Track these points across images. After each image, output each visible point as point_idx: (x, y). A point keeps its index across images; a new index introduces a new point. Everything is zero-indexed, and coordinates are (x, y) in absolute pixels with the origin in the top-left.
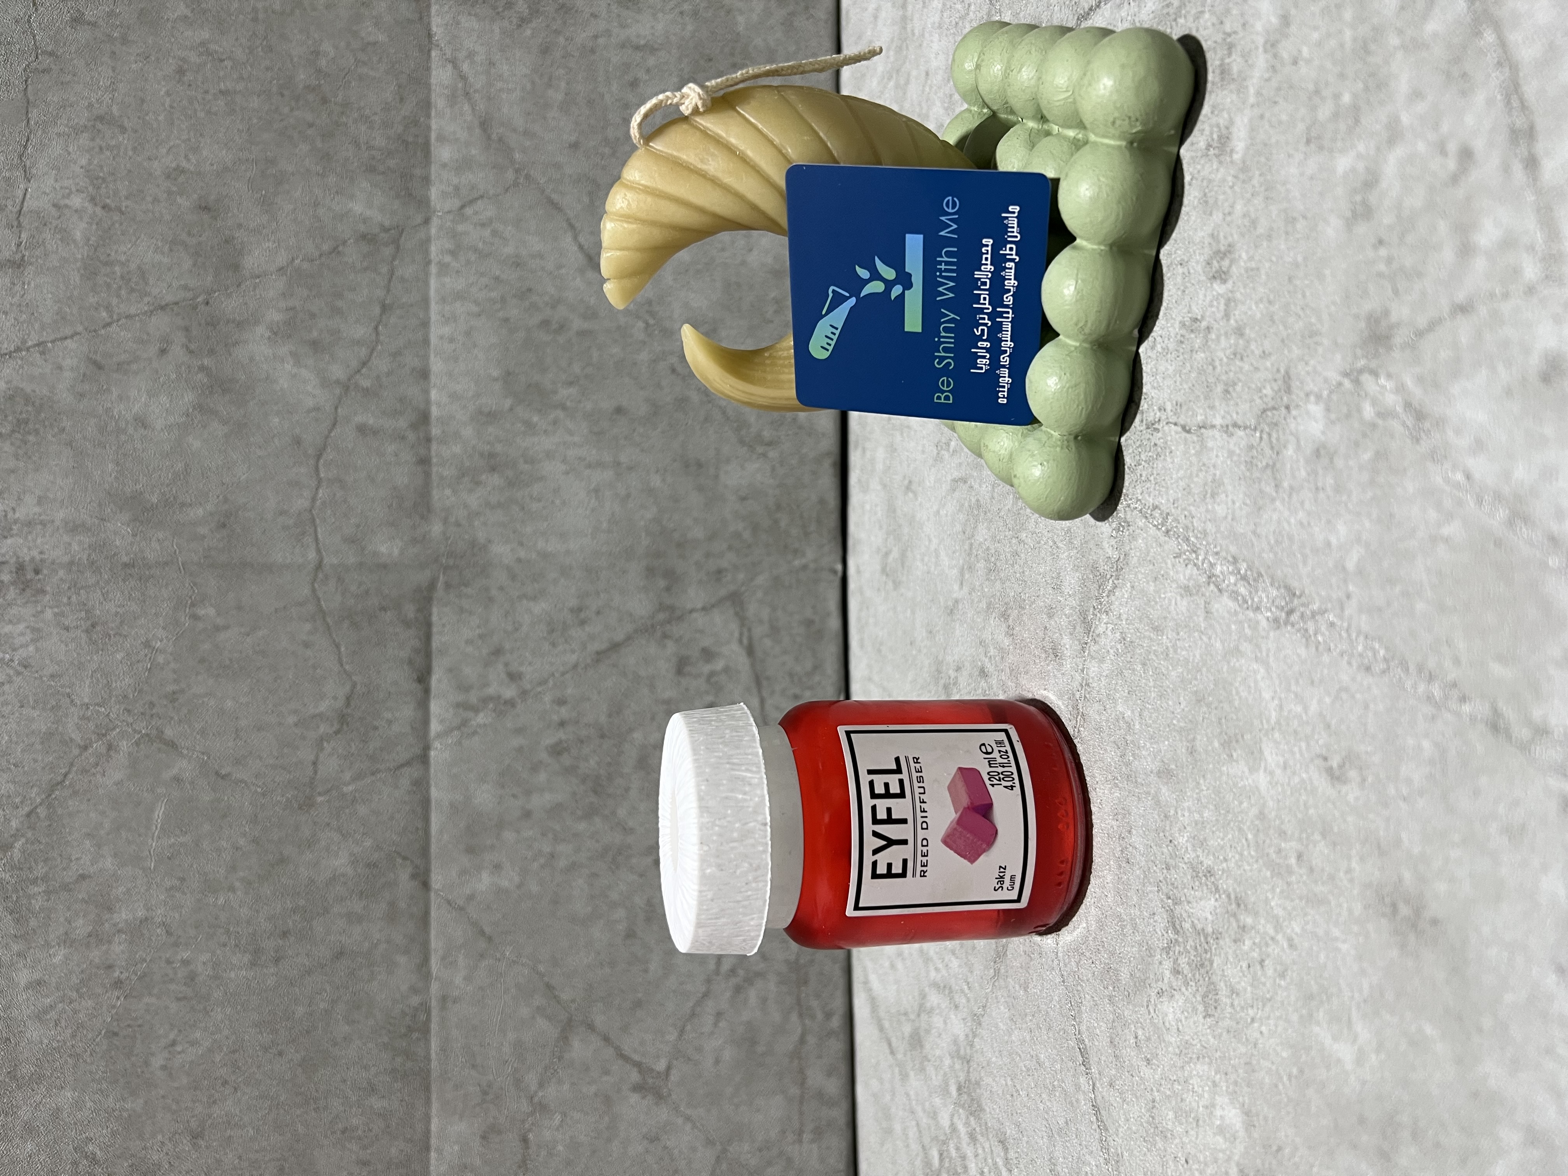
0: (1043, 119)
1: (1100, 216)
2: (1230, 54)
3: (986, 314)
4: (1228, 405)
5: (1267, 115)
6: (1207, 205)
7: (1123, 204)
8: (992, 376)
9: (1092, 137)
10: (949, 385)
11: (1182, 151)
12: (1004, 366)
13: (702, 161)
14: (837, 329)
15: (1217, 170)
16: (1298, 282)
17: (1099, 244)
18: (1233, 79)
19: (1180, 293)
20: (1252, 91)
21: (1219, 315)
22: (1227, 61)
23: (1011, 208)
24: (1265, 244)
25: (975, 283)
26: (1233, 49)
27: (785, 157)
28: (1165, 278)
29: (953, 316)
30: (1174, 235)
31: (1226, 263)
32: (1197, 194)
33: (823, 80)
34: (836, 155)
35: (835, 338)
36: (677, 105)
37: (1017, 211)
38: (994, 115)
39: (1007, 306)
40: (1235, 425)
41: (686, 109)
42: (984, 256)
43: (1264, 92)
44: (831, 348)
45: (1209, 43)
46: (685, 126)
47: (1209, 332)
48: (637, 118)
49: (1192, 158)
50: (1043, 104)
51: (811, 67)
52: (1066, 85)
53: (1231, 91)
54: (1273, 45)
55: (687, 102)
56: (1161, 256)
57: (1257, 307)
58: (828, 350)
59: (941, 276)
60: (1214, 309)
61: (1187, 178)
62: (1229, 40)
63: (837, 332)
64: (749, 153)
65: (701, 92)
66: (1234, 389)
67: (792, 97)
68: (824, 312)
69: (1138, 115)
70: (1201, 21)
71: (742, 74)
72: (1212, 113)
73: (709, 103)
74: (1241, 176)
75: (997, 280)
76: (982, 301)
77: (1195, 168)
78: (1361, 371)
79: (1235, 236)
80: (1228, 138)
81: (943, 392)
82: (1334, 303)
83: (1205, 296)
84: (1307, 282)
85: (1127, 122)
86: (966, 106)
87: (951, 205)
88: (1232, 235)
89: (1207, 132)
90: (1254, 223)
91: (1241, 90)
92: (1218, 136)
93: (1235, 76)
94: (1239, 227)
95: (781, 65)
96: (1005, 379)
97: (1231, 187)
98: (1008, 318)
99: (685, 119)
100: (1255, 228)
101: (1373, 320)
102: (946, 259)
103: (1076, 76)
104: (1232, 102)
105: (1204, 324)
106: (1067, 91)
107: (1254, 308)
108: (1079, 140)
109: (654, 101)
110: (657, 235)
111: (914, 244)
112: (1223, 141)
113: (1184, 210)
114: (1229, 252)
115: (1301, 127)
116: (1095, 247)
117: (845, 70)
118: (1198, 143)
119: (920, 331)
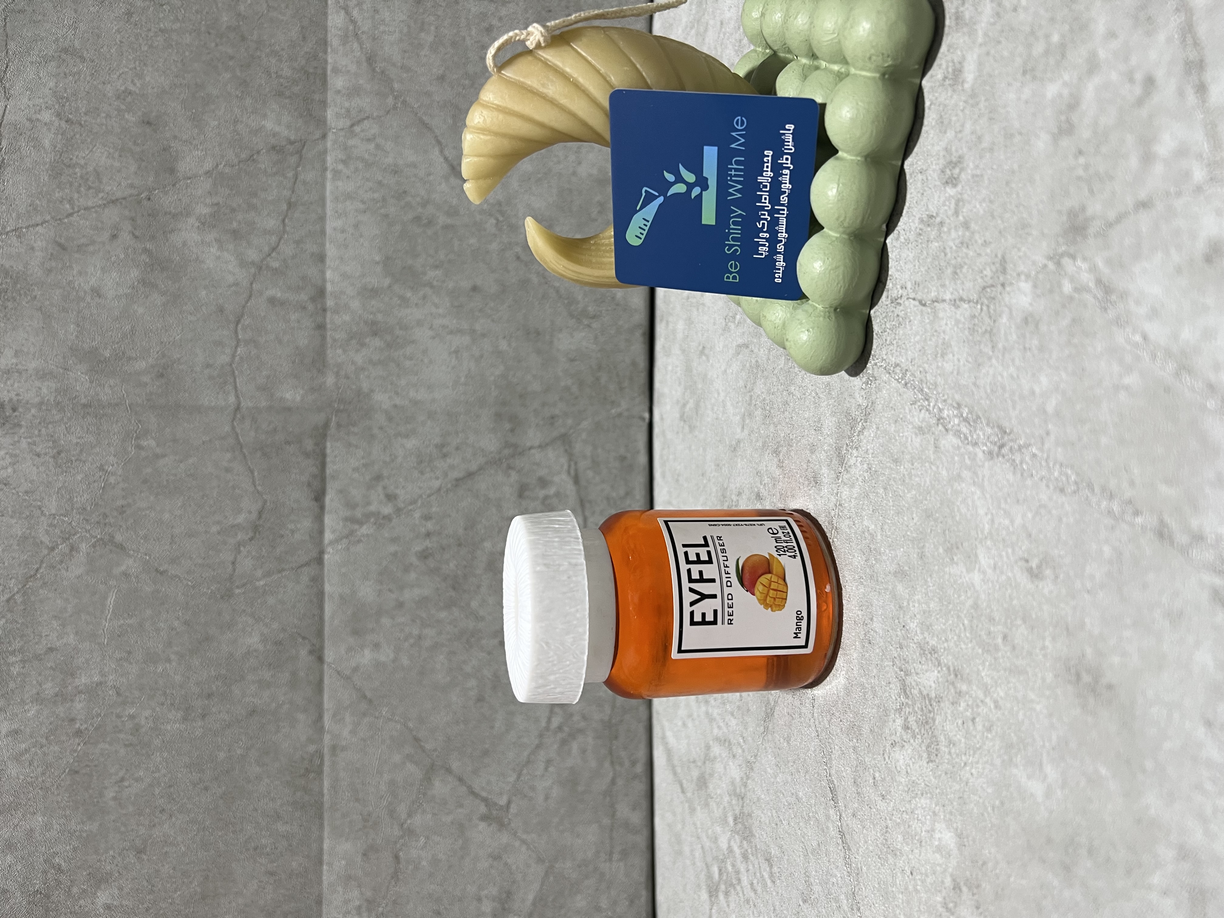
0: (814, 56)
1: (858, 133)
3: (767, 211)
4: (955, 284)
5: (993, 52)
6: (943, 125)
7: (876, 123)
8: (770, 260)
9: (853, 71)
10: (736, 267)
11: (924, 82)
12: (780, 253)
13: (543, 85)
14: (648, 221)
15: (951, 97)
16: (1013, 185)
17: (857, 155)
18: (966, 24)
19: (919, 195)
20: (980, 33)
21: (950, 213)
22: (961, 9)
23: (787, 127)
24: (988, 155)
25: (758, 186)
27: (608, 83)
28: (908, 184)
29: (740, 212)
30: (916, 150)
31: (956, 171)
32: (934, 116)
33: (639, 24)
34: (649, 82)
35: (647, 229)
36: (523, 42)
37: (792, 129)
38: (775, 54)
39: (783, 205)
40: (961, 299)
41: (531, 44)
42: (766, 165)
43: (990, 34)
44: (643, 237)
46: (530, 58)
47: (942, 226)
48: (492, 51)
49: (932, 88)
50: (814, 44)
51: (631, 12)
52: (832, 29)
53: (964, 34)
55: (531, 38)
56: (906, 167)
57: (981, 205)
58: (641, 238)
59: (731, 180)
60: (946, 208)
61: (927, 103)
63: (649, 224)
64: (581, 80)
65: (543, 31)
66: (961, 271)
67: (615, 36)
68: (638, 208)
69: (889, 53)
71: (576, 17)
72: (948, 51)
73: (550, 41)
74: (971, 101)
75: (776, 183)
76: (763, 201)
77: (934, 96)
78: (1062, 255)
79: (965, 150)
80: (960, 71)
81: (731, 273)
82: (1042, 201)
83: (939, 197)
84: (1020, 185)
85: (881, 57)
86: (752, 47)
87: (740, 123)
88: (962, 148)
89: (944, 66)
90: (980, 138)
91: (972, 33)
92: (953, 70)
93: (967, 22)
94: (967, 142)
95: (607, 10)
96: (781, 263)
97: (962, 111)
98: (784, 214)
99: (530, 52)
100: (980, 142)
101: (1072, 214)
102: (735, 166)
103: (840, 21)
104: (964, 42)
105: (938, 220)
106: (834, 33)
107: (978, 206)
108: (842, 73)
109: (505, 37)
110: (506, 145)
111: (710, 154)
112: (956, 73)
113: (924, 129)
114: (959, 162)
115: (1019, 61)
116: (854, 158)
117: (657, 16)
118: (936, 75)
119: (714, 223)
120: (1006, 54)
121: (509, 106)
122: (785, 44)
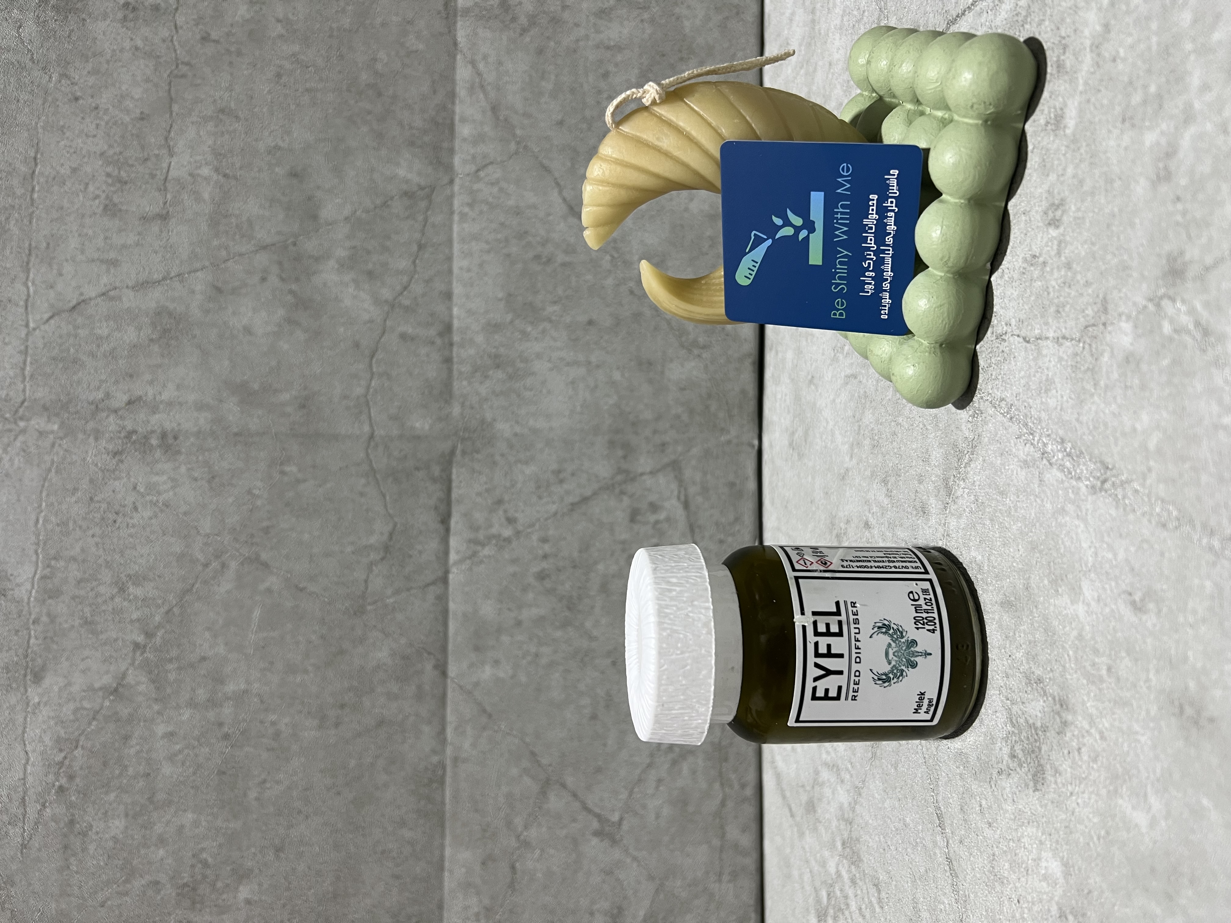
0: (918, 102)
1: (961, 178)
2: (1064, 53)
3: (872, 251)
4: (1058, 322)
5: (1093, 100)
6: (1045, 169)
7: (979, 168)
8: (876, 298)
9: (956, 117)
10: (842, 305)
11: (1027, 127)
12: (885, 291)
13: (658, 139)
14: (757, 263)
15: (1053, 141)
16: (1114, 228)
17: (960, 198)
18: (1067, 72)
19: (1022, 235)
20: (1081, 81)
21: (1053, 253)
22: (1062, 58)
23: (892, 172)
24: (1089, 199)
25: (864, 228)
26: (1067, 50)
27: (720, 135)
28: (1012, 224)
29: (846, 253)
30: (1019, 191)
31: (1059, 213)
33: (750, 78)
34: (758, 133)
35: (756, 269)
36: (640, 99)
37: (896, 174)
38: (881, 99)
39: (888, 245)
40: (1064, 337)
41: (646, 101)
42: (871, 208)
43: (1090, 82)
44: (752, 277)
45: (1048, 44)
46: (646, 114)
47: (1045, 266)
48: (610, 109)
49: (1034, 131)
50: (918, 92)
51: (741, 67)
52: (935, 78)
53: (1065, 81)
54: (1097, 47)
55: (648, 96)
56: (1009, 207)
57: (1082, 247)
58: (750, 279)
59: (837, 223)
60: (1049, 248)
61: (1030, 147)
62: (1063, 42)
63: (757, 265)
64: (694, 133)
65: (658, 89)
66: (1064, 310)
67: (726, 90)
68: (747, 251)
69: (991, 101)
70: (1043, 27)
71: (689, 74)
72: (1050, 97)
73: (664, 96)
74: (1072, 146)
75: (881, 226)
76: (869, 242)
77: (1036, 140)
78: (1161, 298)
79: (1067, 193)
80: (1062, 117)
81: (838, 310)
82: (1142, 245)
83: (1042, 238)
84: (1121, 228)
85: (983, 105)
86: (859, 91)
87: (845, 169)
88: (1064, 192)
89: (1046, 112)
90: (1081, 182)
91: (1073, 81)
92: (1055, 115)
93: (1068, 70)
94: (1069, 185)
95: (718, 66)
96: (887, 300)
97: (1064, 155)
98: (889, 254)
99: (646, 108)
100: (1082, 186)
101: (1171, 259)
102: (841, 210)
103: (943, 70)
104: (1066, 89)
105: (1041, 259)
106: (937, 82)
107: (1080, 248)
108: (945, 119)
109: (623, 96)
110: (623, 195)
111: (817, 199)
112: (1058, 119)
113: (1027, 172)
114: (1062, 204)
115: (1118, 109)
116: (957, 201)
117: (767, 68)
118: (1039, 120)
119: (821, 264)
120: (1105, 102)
121: (626, 159)
122: (890, 90)
